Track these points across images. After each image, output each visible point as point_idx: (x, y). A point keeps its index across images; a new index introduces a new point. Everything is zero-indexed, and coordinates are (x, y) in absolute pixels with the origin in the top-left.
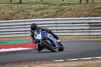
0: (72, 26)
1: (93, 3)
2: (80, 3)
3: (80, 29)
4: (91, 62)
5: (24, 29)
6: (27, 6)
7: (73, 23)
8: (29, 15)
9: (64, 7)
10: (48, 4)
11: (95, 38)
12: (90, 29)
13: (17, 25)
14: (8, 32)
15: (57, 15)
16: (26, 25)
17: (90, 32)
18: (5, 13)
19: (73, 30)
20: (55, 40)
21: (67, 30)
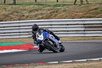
0: (66, 27)
1: (88, 4)
2: (75, 4)
3: (75, 31)
4: (85, 64)
5: (18, 31)
6: (21, 7)
7: (68, 25)
8: (23, 16)
9: (58, 8)
10: (42, 5)
11: (89, 40)
12: (84, 31)
13: (11, 27)
15: (51, 17)
16: (20, 26)
17: (85, 33)
19: (68, 31)
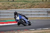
1: (49, 1)
2: (43, 1)
3: (43, 14)
6: (16, 3)
7: (39, 11)
8: (18, 7)
9: (35, 3)
10: (27, 2)
12: (47, 14)
13: (11, 12)
14: (7, 15)
18: (6, 6)
19: (39, 14)
20: (26, 20)
21: (36, 14)
